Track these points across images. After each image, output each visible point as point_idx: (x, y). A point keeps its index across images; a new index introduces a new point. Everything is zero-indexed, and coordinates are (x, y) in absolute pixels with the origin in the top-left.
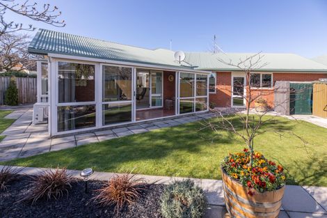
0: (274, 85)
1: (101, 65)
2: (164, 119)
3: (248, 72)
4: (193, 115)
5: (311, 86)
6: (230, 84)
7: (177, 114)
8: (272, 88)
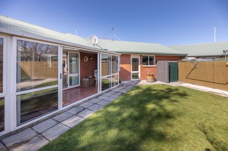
0: (156, 64)
1: (15, 39)
2: (90, 100)
3: (140, 54)
4: (110, 91)
5: (177, 64)
6: (130, 64)
7: (100, 92)
8: (155, 66)
